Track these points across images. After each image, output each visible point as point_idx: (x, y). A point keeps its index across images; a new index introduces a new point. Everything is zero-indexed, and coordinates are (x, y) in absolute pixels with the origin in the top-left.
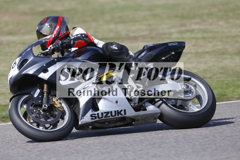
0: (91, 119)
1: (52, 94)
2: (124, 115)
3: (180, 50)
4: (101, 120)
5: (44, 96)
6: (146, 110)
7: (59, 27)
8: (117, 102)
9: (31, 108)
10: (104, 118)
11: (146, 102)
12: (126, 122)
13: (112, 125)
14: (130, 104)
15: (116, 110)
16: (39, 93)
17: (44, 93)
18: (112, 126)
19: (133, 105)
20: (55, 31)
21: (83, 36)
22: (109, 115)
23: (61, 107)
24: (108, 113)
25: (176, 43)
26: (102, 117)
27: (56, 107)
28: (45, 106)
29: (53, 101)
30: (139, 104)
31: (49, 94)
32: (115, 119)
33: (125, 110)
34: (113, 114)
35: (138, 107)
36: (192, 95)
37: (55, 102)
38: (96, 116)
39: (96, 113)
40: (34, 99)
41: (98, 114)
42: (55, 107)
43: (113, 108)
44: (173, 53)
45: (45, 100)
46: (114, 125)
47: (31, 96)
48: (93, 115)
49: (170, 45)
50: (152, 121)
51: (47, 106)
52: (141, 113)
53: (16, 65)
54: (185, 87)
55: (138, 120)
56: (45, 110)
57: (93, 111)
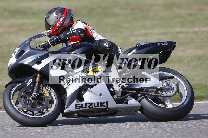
0: (76, 108)
1: (43, 84)
2: (106, 106)
3: (169, 50)
4: (84, 109)
5: (35, 85)
6: (128, 103)
7: (64, 17)
8: (100, 95)
9: (23, 94)
10: (87, 108)
11: (128, 96)
12: (110, 112)
13: (96, 114)
14: (113, 97)
15: (99, 101)
16: (31, 82)
17: (36, 83)
19: (116, 98)
20: (60, 21)
21: (79, 32)
23: (49, 97)
24: (91, 104)
25: (166, 43)
26: (86, 108)
27: (45, 96)
30: (122, 98)
31: (40, 83)
32: (98, 110)
33: (107, 102)
34: (96, 105)
35: (120, 100)
36: (172, 91)
37: (44, 91)
38: (81, 106)
39: (80, 103)
40: (26, 87)
41: (82, 104)
43: (97, 100)
45: (35, 89)
46: (98, 114)
47: (24, 84)
49: (160, 44)
50: (133, 112)
52: (123, 105)
53: (15, 55)
54: (165, 85)
55: (120, 111)
56: (34, 98)
57: (78, 101)
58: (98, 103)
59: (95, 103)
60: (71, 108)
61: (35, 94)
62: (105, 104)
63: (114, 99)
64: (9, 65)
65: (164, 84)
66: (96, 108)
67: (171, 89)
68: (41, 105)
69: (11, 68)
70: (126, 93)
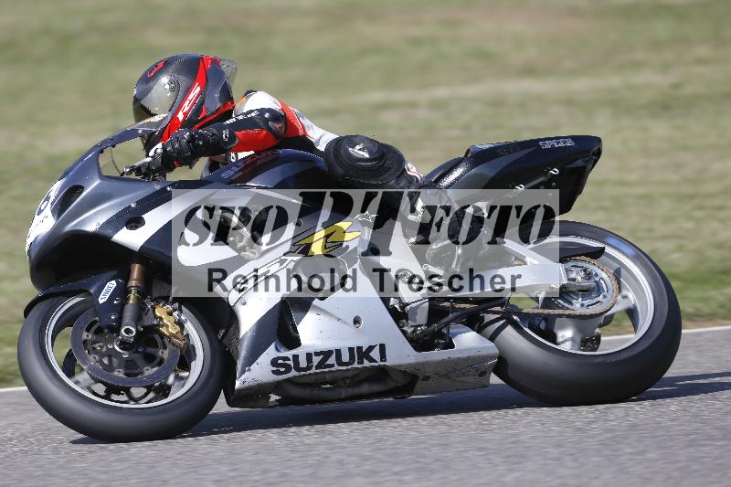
0: (274, 372)
1: (155, 295)
2: (379, 360)
3: (580, 163)
4: (304, 375)
5: (128, 299)
6: (453, 346)
7: (199, 89)
8: (357, 321)
9: (85, 335)
10: (313, 370)
11: (452, 321)
12: (391, 384)
13: (344, 393)
14: (400, 327)
15: (355, 344)
16: (112, 290)
17: (130, 292)
18: (343, 396)
19: (409, 330)
20: (187, 102)
21: (267, 115)
22: (332, 360)
23: (179, 335)
24: (327, 354)
25: (567, 140)
26: (309, 368)
27: (166, 335)
28: (128, 331)
29: (156, 317)
30: (431, 328)
31: (144, 293)
32: (350, 374)
33: (382, 347)
34: (345, 358)
35: (426, 336)
37: (161, 319)
39: (289, 354)
40: (97, 308)
41: (296, 357)
42: (162, 335)
43: (344, 339)
44: (555, 171)
45: (129, 312)
46: (351, 391)
47: (89, 298)
48: (280, 361)
49: (548, 145)
50: (472, 380)
51: (133, 330)
52: (437, 355)
53: (49, 205)
54: (579, 276)
55: (427, 378)
56: (129, 343)
57: (279, 348)
58: (351, 350)
59: (338, 352)
60: (258, 372)
61: (129, 330)
62: (375, 354)
63: (404, 333)
64: (29, 241)
65: (573, 275)
66: (344, 368)
67: (596, 289)
68: (156, 362)
69: (39, 252)
70: (445, 312)
